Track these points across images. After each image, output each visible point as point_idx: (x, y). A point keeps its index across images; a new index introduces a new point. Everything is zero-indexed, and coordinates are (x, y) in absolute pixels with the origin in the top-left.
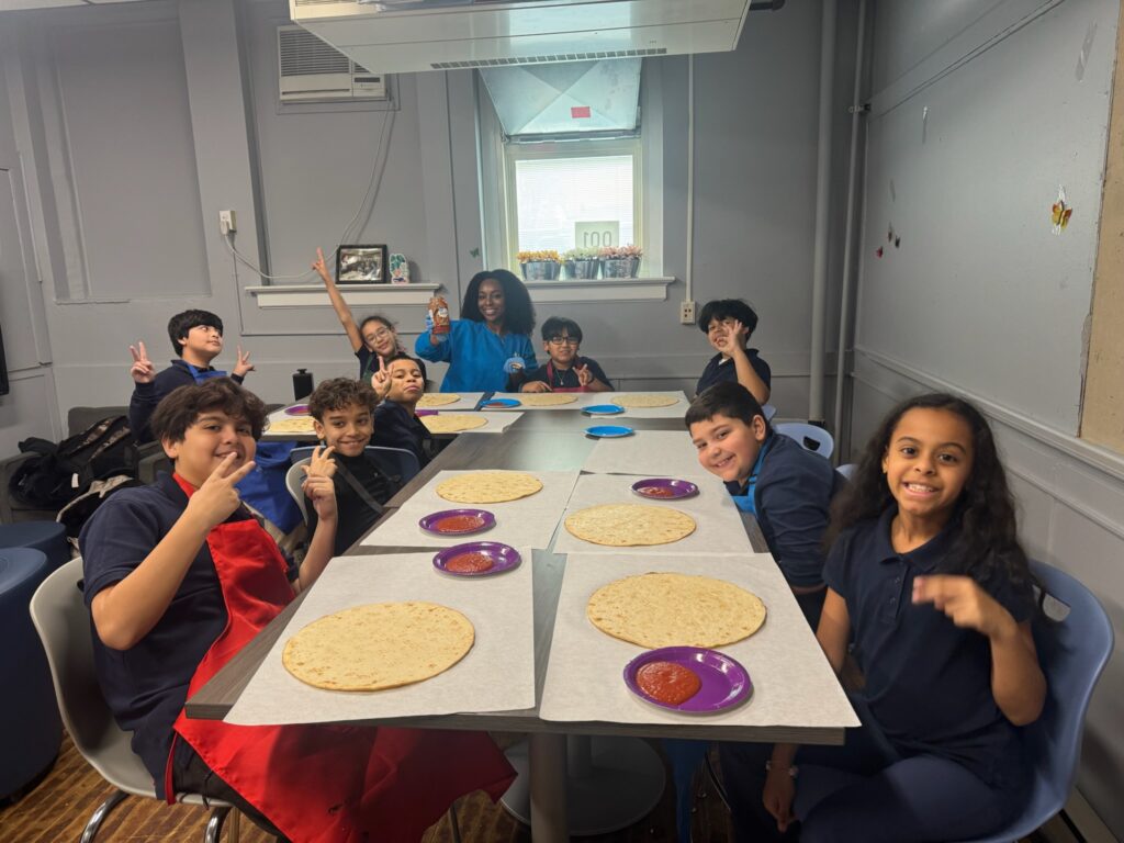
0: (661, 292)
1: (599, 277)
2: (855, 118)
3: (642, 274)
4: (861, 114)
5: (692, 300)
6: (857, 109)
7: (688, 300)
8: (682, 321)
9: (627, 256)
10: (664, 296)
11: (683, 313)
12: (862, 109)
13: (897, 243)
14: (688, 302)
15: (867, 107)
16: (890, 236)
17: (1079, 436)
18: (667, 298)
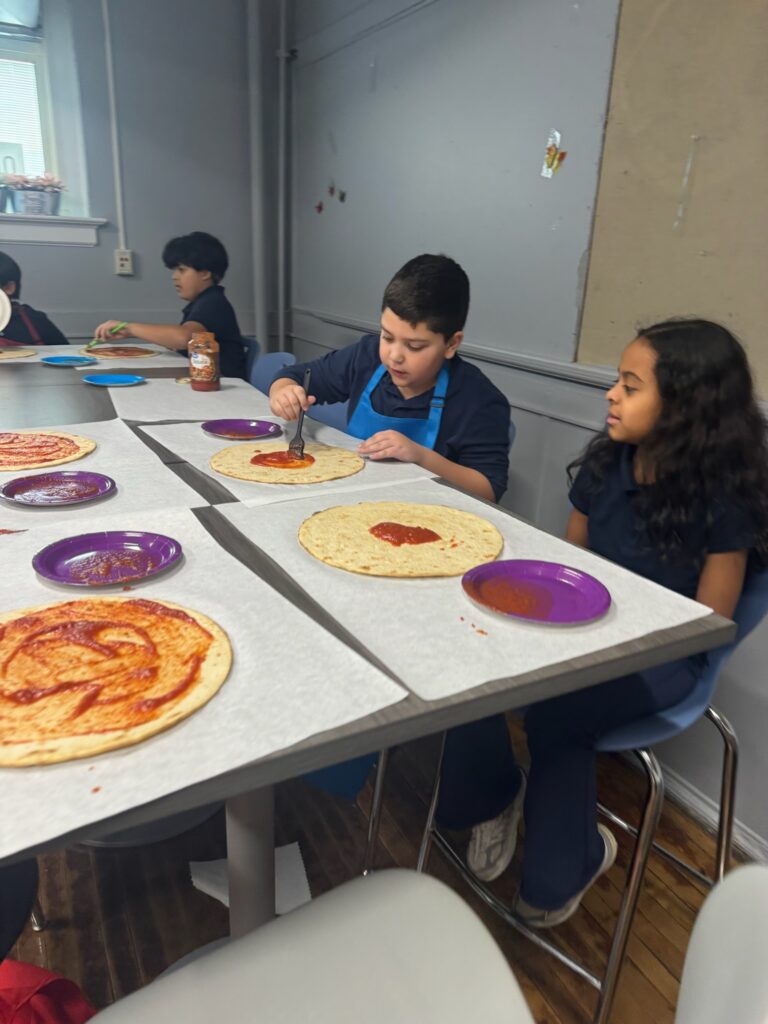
0: (89, 236)
1: (9, 210)
2: (282, 63)
3: (66, 212)
4: (289, 61)
5: (127, 247)
6: (283, 53)
7: (122, 247)
8: (118, 270)
9: (45, 187)
10: (93, 240)
11: (118, 262)
12: (288, 55)
13: (342, 198)
14: (122, 250)
15: (293, 54)
16: (332, 191)
17: (575, 360)
18: (98, 244)
